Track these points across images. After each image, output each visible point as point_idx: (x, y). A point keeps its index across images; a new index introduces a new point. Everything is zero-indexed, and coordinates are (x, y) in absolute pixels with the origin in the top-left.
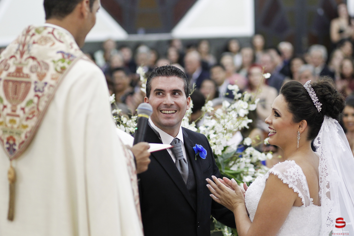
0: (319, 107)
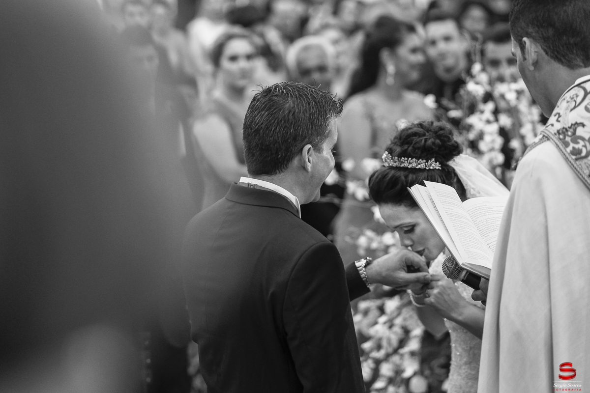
0: (434, 165)
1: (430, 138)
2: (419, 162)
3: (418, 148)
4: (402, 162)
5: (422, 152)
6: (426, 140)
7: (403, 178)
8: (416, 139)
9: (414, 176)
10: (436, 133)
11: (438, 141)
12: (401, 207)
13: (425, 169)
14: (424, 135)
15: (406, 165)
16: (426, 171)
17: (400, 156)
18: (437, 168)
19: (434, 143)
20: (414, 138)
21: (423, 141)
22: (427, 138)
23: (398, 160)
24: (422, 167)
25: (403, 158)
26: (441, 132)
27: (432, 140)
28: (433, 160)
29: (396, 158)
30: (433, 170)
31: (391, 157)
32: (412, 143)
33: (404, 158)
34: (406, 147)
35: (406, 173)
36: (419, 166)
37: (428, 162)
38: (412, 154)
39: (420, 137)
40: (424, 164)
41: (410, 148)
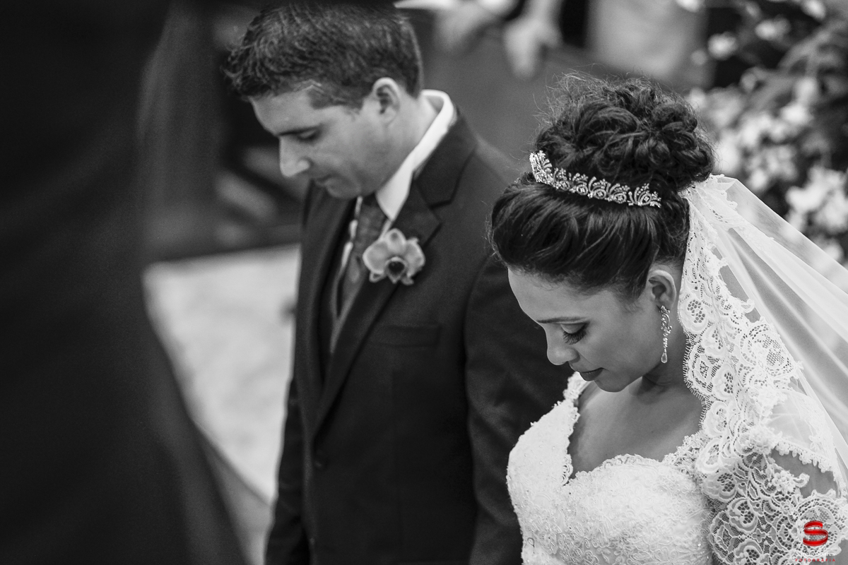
0: (647, 198)
1: (647, 138)
2: (613, 188)
3: (617, 158)
4: (576, 183)
5: (625, 168)
6: (636, 143)
7: (574, 222)
8: (613, 135)
9: (600, 221)
10: (659, 125)
11: (663, 146)
12: (560, 284)
13: (626, 204)
14: (632, 128)
15: (582, 190)
16: (628, 210)
17: (572, 169)
18: (652, 204)
19: (653, 150)
20: (609, 132)
21: (630, 142)
22: (638, 136)
23: (567, 175)
24: (620, 199)
25: (578, 175)
26: (673, 125)
27: (652, 142)
28: (647, 187)
29: (563, 172)
30: (642, 207)
31: (550, 165)
32: (603, 144)
33: (581, 174)
34: (588, 150)
35: (584, 211)
36: (613, 198)
37: (633, 191)
38: (600, 170)
39: (622, 132)
40: (624, 194)
41: (598, 156)
